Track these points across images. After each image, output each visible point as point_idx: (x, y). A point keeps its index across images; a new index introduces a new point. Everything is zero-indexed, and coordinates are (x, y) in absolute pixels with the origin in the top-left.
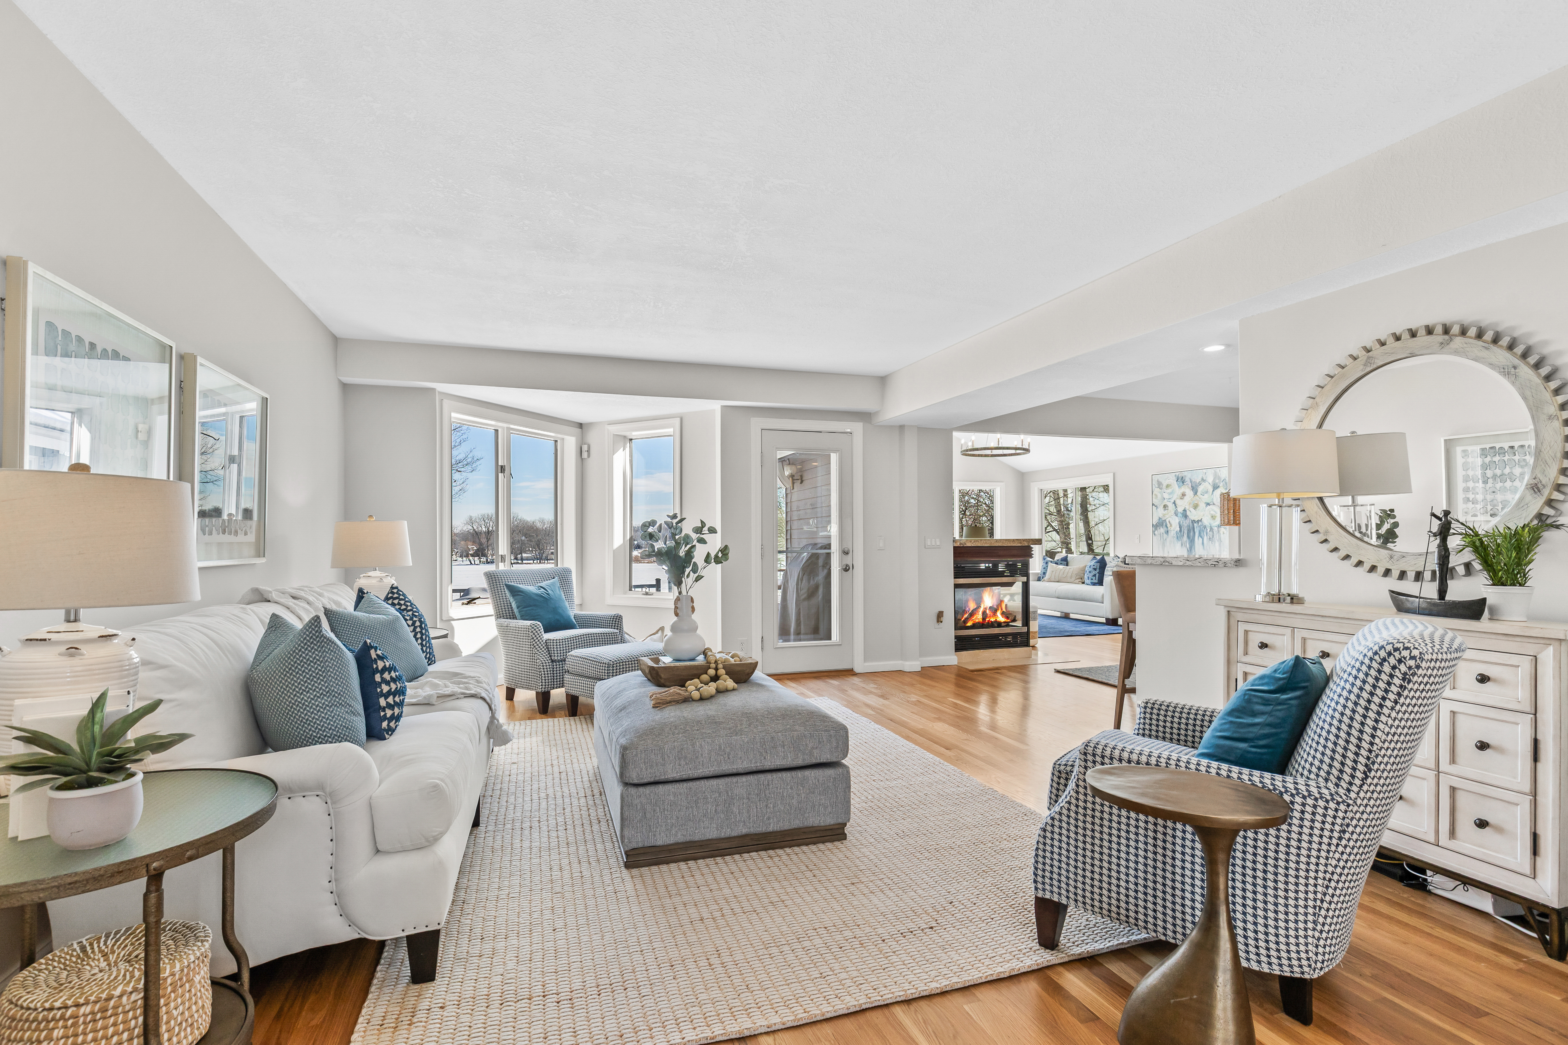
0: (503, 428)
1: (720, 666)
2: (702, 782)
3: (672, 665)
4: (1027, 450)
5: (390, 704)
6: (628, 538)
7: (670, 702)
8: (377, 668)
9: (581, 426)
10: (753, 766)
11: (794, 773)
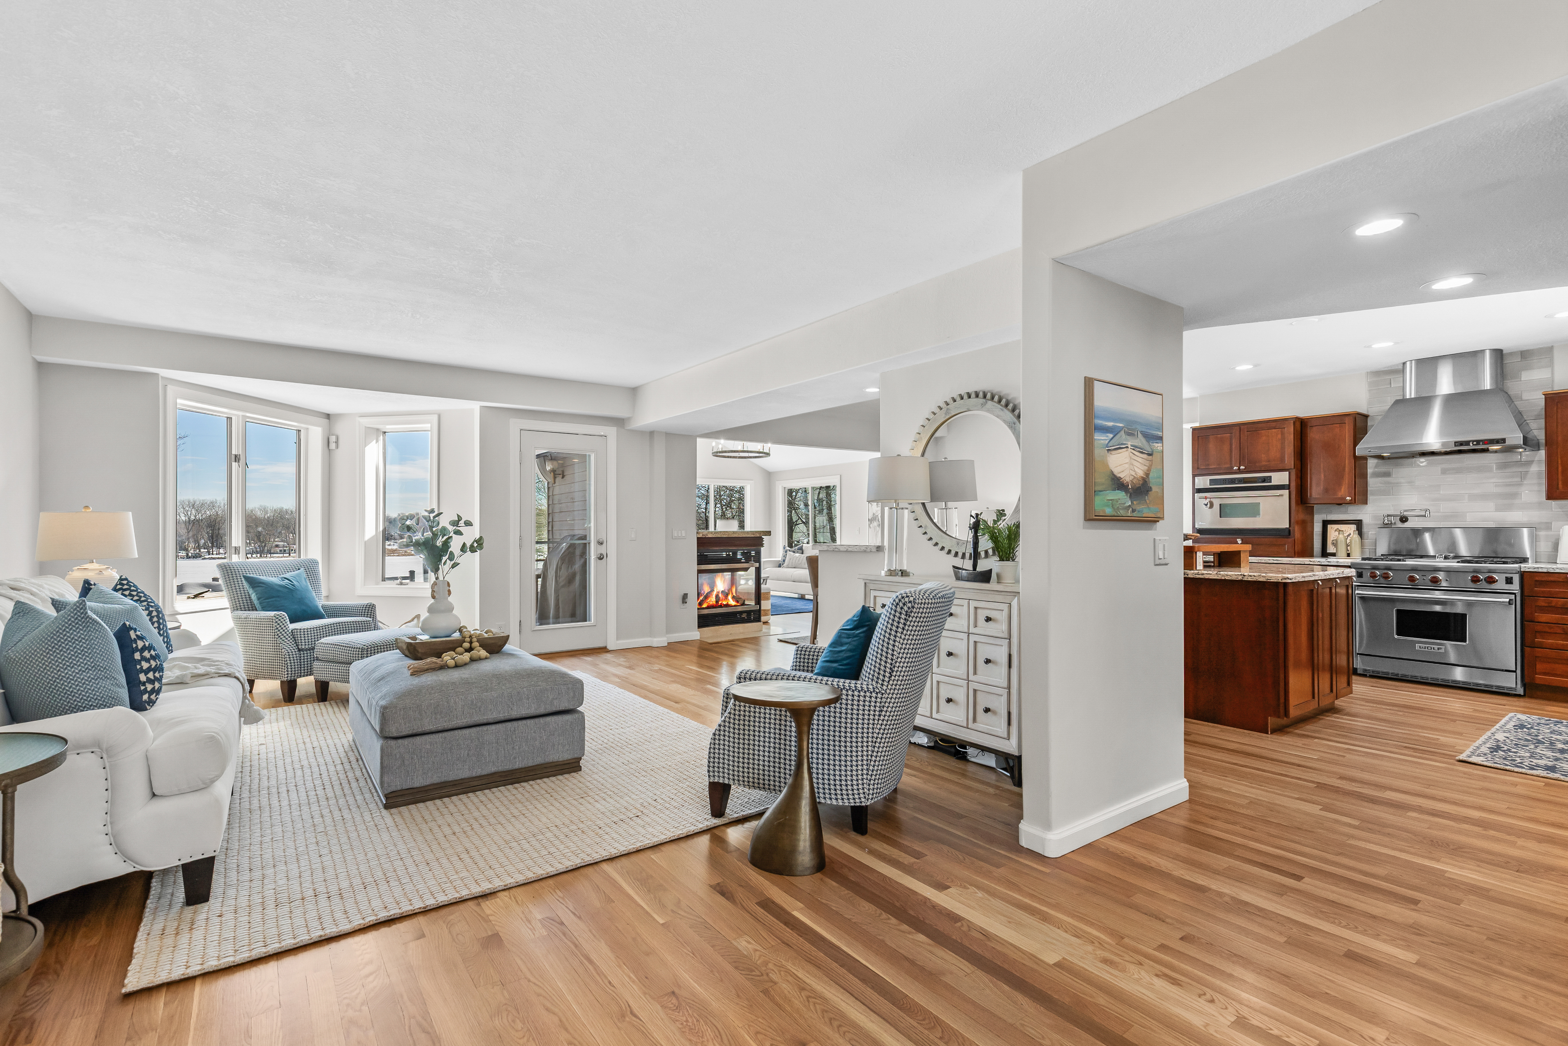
0: (238, 416)
1: (475, 639)
2: (456, 732)
3: (429, 640)
4: (768, 454)
5: (151, 679)
6: (381, 529)
7: (427, 670)
8: (137, 647)
9: (328, 416)
10: (502, 716)
11: (537, 720)
